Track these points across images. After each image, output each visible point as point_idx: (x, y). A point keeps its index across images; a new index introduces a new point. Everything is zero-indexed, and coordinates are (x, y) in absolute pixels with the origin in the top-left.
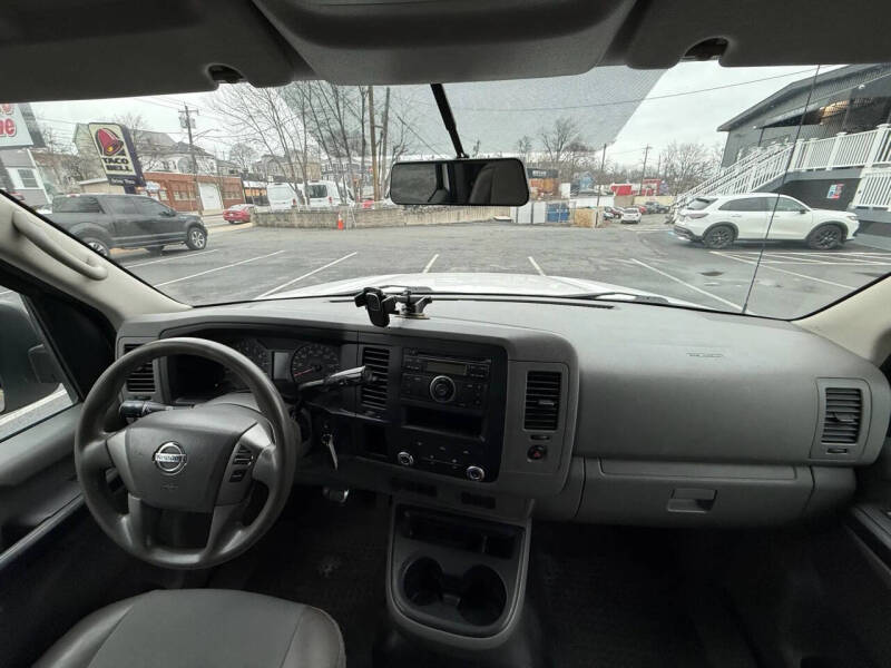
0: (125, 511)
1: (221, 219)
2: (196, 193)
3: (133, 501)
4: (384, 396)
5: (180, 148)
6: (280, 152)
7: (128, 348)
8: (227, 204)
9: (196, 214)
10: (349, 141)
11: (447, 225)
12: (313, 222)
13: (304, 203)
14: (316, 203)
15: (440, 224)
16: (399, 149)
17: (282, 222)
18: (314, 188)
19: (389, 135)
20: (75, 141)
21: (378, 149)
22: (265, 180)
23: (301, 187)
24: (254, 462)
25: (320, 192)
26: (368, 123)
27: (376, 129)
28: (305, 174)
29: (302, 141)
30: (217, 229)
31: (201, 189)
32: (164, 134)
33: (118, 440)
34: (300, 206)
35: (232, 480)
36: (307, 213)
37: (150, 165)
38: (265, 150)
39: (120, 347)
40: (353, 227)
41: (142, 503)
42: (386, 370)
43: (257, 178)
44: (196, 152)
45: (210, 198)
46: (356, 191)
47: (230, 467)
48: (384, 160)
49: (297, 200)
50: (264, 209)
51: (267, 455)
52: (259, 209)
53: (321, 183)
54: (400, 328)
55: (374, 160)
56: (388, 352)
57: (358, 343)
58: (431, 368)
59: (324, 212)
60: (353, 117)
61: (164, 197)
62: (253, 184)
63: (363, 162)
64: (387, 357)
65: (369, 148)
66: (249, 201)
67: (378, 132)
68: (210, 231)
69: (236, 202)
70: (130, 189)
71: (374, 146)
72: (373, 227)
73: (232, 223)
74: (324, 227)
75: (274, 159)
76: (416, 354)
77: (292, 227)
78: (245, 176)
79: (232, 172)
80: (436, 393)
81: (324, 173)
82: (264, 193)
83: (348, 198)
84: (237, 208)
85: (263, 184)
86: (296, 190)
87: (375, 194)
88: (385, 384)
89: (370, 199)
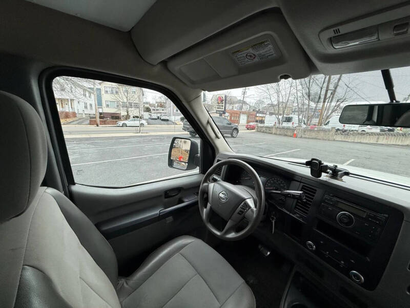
0: (206, 207)
1: (245, 127)
2: (239, 117)
3: (209, 205)
4: (308, 210)
5: (239, 102)
6: (276, 103)
7: (218, 161)
8: (248, 122)
9: (237, 124)
10: (311, 97)
11: (366, 144)
12: (282, 132)
13: (280, 124)
14: (285, 125)
15: (360, 143)
16: (342, 100)
17: (268, 131)
18: (286, 118)
19: (336, 93)
20: (211, 100)
21: (327, 101)
22: (266, 114)
23: (280, 117)
24: (247, 211)
25: (289, 120)
26: (325, 89)
27: (329, 91)
28: (284, 112)
29: (287, 98)
30: (242, 131)
31: (241, 116)
32: (235, 97)
33: (211, 185)
34: (277, 125)
35: (238, 213)
36: (280, 128)
37: (229, 107)
38: (269, 102)
39: (216, 160)
40: (301, 137)
41: (211, 207)
42: (312, 199)
43: (263, 113)
44: (244, 103)
45: (243, 120)
46: (308, 120)
47: (239, 209)
48: (330, 106)
49: (277, 122)
50: (262, 125)
51: (252, 211)
52: (260, 125)
53: (290, 116)
54: (326, 181)
55: (323, 105)
56: (316, 190)
57: (301, 182)
58: (340, 205)
59: (288, 129)
60: (316, 86)
61: (229, 117)
62: (260, 115)
63: (316, 107)
64: (315, 193)
65: (322, 100)
66: (257, 121)
67: (329, 93)
68: (239, 131)
69: (251, 122)
70: (221, 115)
71: (325, 99)
72: (312, 138)
73: (248, 129)
74: (286, 135)
75: (272, 105)
76: (333, 196)
77: (271, 133)
78: (259, 112)
79: (254, 110)
80: (341, 220)
81: (293, 112)
82: (263, 119)
83: (302, 124)
84: (251, 124)
85: (264, 115)
86: (278, 118)
87: (319, 123)
88: (310, 205)
89: (315, 125)
